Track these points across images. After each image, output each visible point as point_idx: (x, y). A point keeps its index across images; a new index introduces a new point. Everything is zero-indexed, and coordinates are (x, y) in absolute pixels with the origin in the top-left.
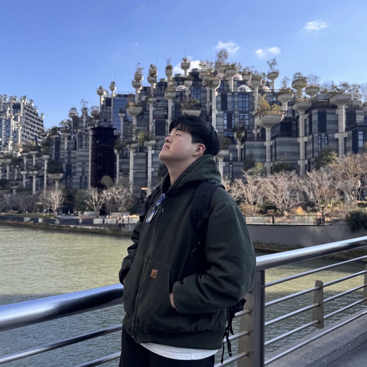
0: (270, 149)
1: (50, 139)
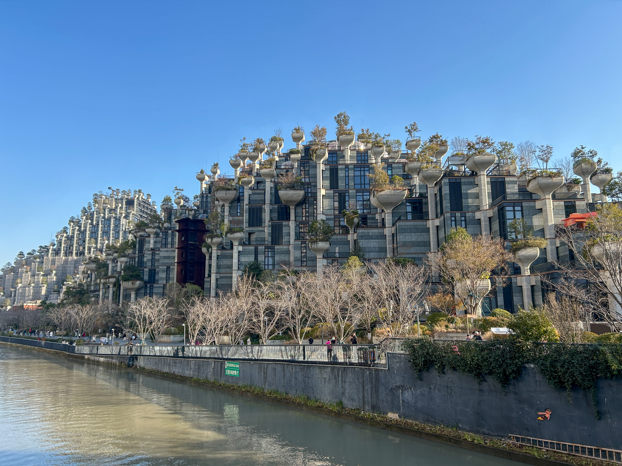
0: (391, 238)
1: (136, 237)
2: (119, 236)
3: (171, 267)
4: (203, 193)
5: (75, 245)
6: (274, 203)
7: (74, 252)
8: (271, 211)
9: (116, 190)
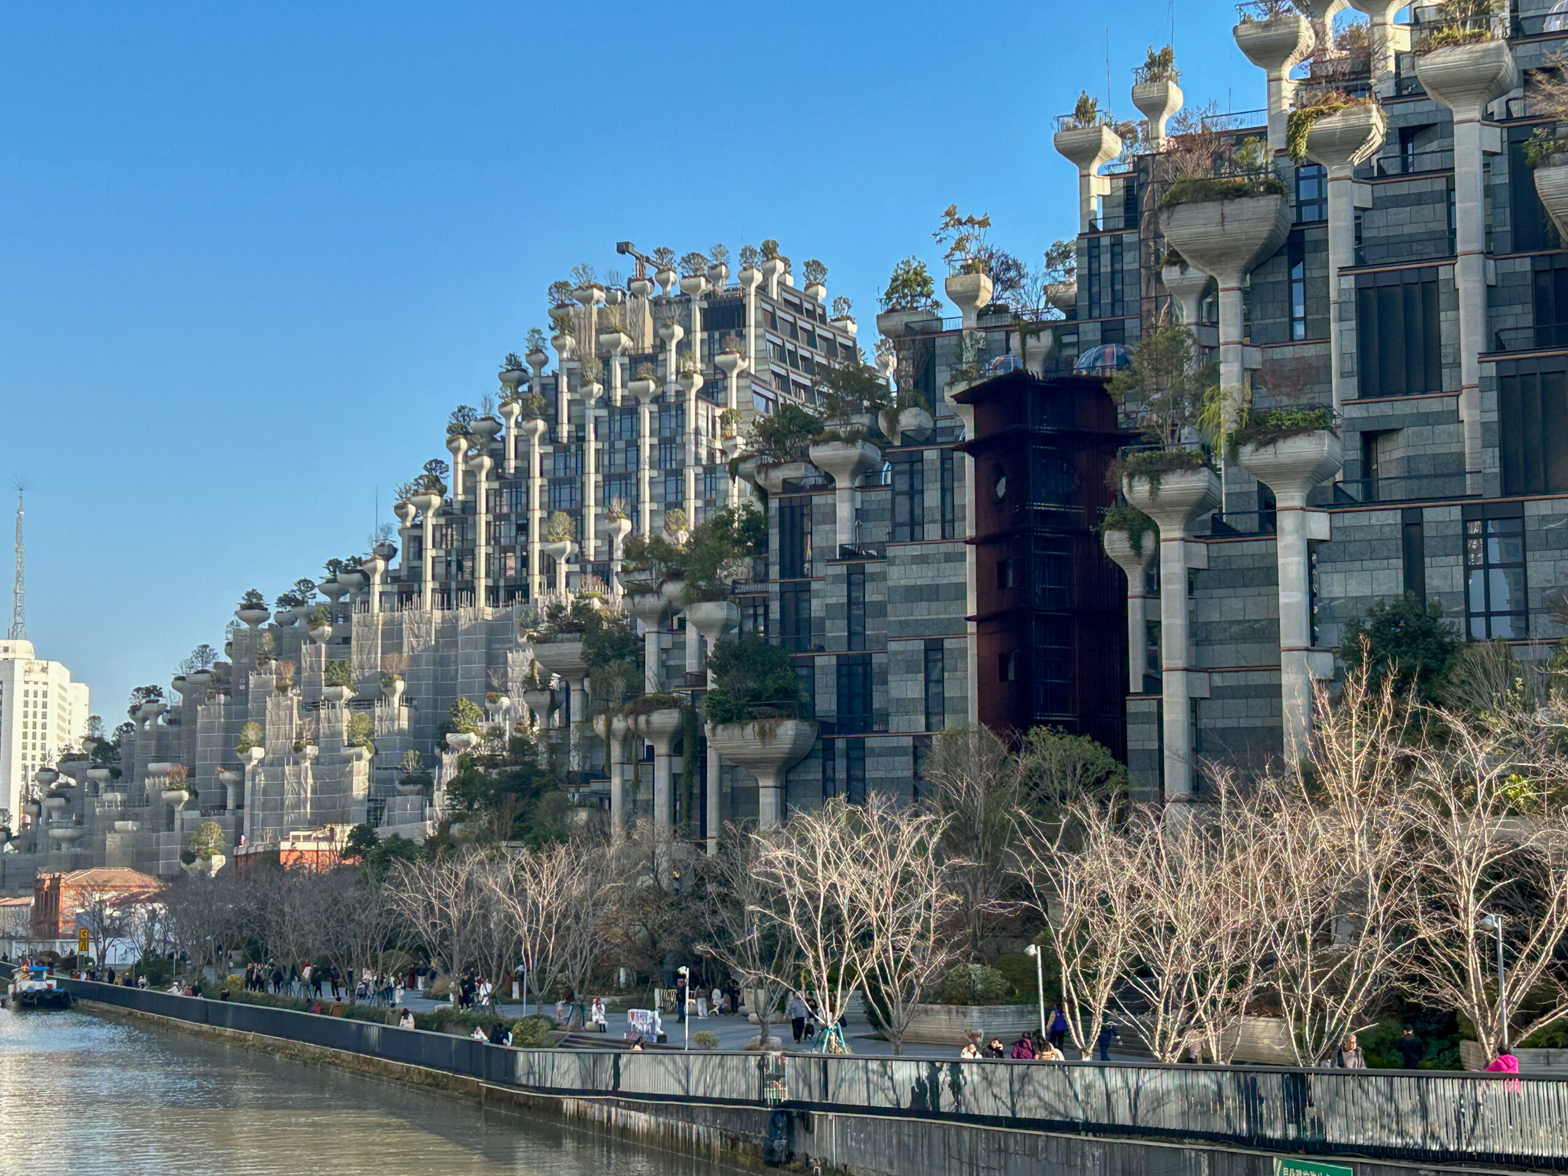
1: (763, 493)
2: (681, 492)
3: (948, 644)
4: (1093, 228)
5: (482, 551)
6: (1507, 243)
7: (482, 583)
8: (1493, 296)
9: (653, 257)
